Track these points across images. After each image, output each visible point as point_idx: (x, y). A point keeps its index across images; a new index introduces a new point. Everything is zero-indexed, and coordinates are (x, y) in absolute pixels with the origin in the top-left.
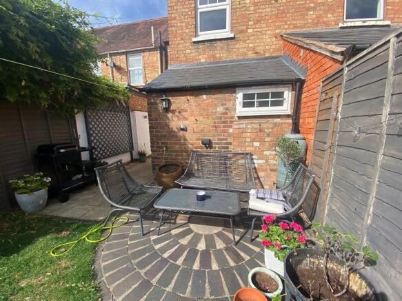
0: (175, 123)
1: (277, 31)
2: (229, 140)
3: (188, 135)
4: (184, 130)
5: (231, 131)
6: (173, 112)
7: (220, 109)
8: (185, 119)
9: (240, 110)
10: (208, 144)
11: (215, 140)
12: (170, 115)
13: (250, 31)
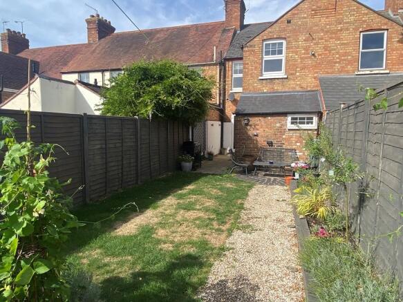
0: (251, 132)
1: (315, 75)
2: (283, 142)
3: (259, 139)
4: (257, 135)
5: (284, 137)
6: (251, 126)
7: (278, 125)
8: (258, 130)
9: (290, 126)
10: (270, 144)
11: (274, 142)
12: (248, 127)
13: (298, 74)
